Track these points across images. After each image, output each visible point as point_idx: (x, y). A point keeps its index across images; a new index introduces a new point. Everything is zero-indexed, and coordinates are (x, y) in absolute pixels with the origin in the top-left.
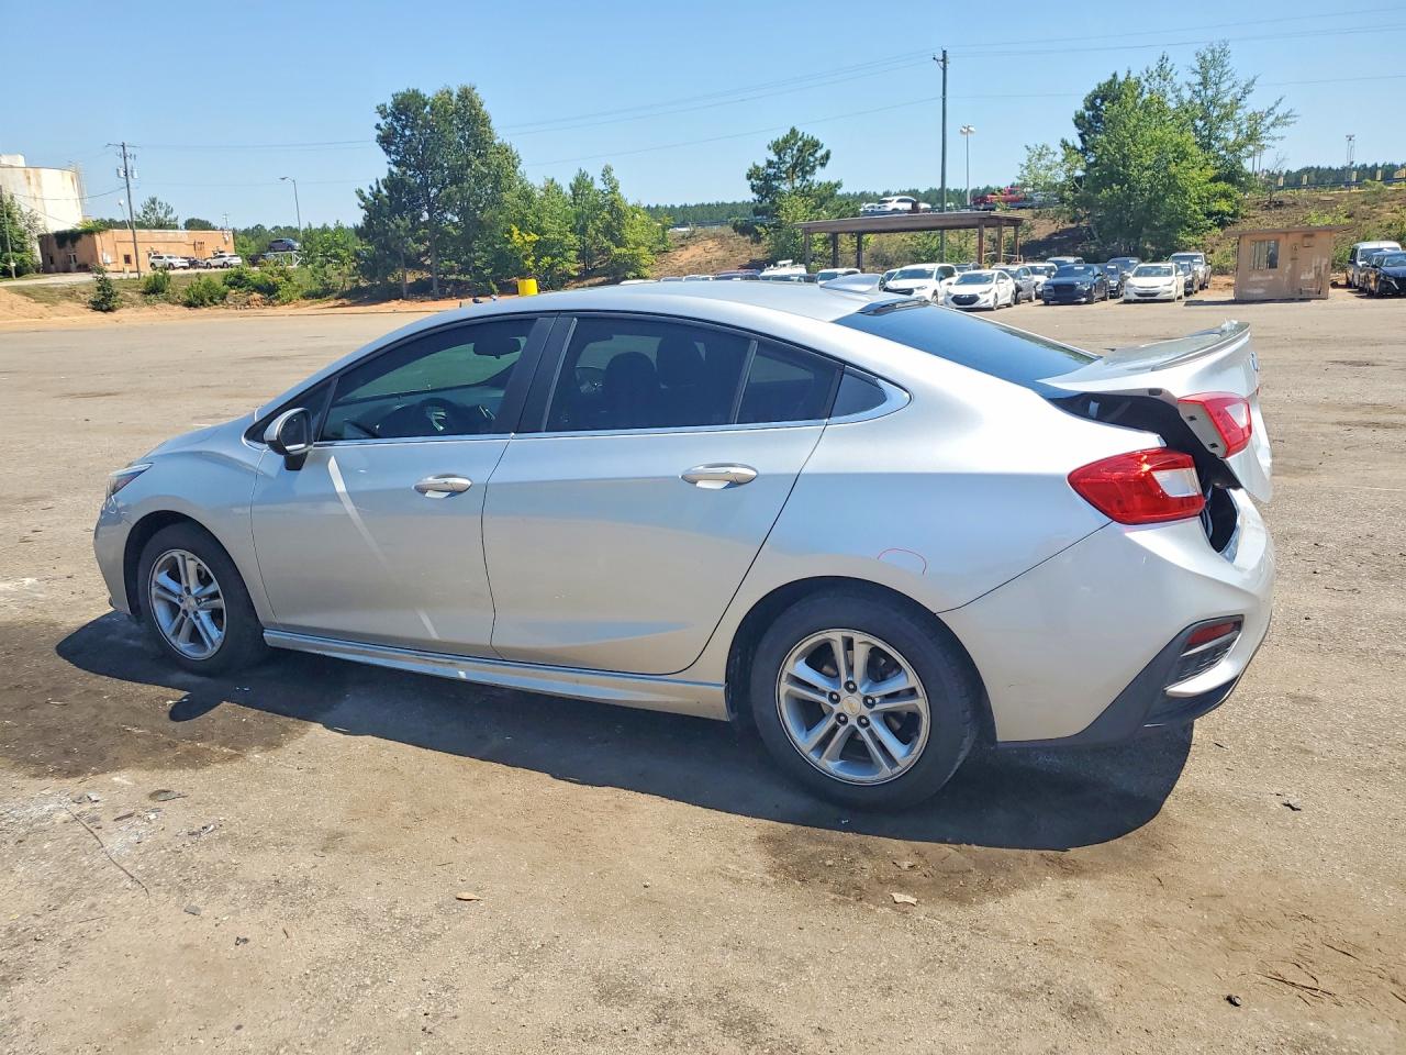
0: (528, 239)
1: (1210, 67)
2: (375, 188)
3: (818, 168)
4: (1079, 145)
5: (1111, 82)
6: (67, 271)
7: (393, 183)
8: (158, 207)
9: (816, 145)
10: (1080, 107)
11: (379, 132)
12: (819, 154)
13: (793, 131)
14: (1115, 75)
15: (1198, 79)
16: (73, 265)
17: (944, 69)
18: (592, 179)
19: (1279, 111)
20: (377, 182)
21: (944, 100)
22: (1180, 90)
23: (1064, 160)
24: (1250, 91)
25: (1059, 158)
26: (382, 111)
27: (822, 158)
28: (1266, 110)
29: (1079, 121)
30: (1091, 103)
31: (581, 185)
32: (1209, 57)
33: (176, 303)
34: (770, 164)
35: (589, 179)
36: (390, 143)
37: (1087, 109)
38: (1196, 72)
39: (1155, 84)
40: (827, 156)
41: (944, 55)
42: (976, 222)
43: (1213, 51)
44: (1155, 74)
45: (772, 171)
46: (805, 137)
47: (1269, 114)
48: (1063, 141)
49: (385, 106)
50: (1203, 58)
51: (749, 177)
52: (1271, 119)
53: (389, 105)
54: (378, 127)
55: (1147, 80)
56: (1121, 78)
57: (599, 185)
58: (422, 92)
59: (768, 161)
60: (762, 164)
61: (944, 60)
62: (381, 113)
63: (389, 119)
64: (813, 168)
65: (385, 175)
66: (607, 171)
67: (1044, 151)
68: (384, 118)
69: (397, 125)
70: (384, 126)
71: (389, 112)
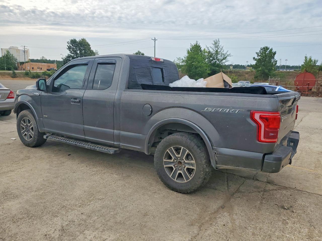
1: (216, 44)
2: (66, 57)
7: (69, 57)
11: (68, 47)
13: (139, 51)
14: (197, 44)
16: (22, 69)
17: (155, 41)
19: (228, 53)
24: (222, 49)
28: (225, 53)
29: (188, 52)
30: (191, 49)
33: (30, 77)
36: (70, 49)
43: (216, 41)
47: (226, 54)
52: (227, 55)
54: (68, 46)
58: (76, 40)
62: (68, 43)
63: (70, 44)
65: (67, 55)
67: (180, 59)
68: (68, 44)
69: (71, 46)
70: (69, 46)
71: (70, 43)
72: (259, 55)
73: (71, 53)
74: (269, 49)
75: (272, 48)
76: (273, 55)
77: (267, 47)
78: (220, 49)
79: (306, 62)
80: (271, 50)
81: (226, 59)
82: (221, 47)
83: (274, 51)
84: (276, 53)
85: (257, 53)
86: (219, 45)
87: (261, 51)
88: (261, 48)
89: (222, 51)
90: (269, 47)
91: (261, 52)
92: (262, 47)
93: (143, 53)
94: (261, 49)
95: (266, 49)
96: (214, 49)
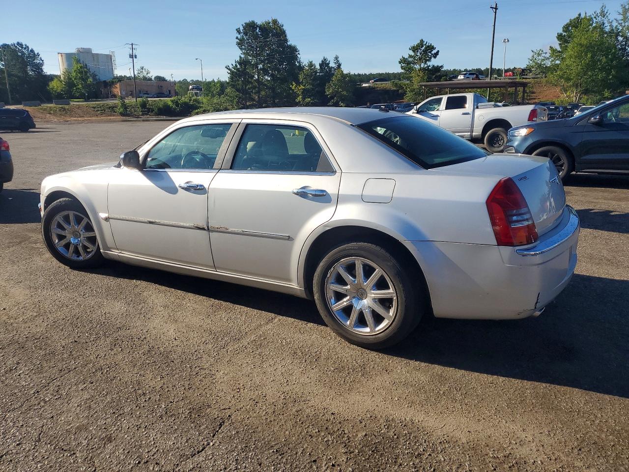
0: (300, 88)
2: (234, 65)
3: (433, 58)
4: (559, 49)
5: (577, 18)
6: (107, 97)
7: (243, 62)
8: (144, 71)
9: (433, 48)
10: (560, 31)
11: (238, 40)
12: (433, 52)
13: (422, 41)
14: (580, 15)
15: (621, 17)
16: (110, 96)
17: (496, 12)
18: (329, 62)
20: (236, 62)
22: (612, 22)
23: (550, 56)
25: (548, 55)
26: (238, 31)
27: (435, 54)
29: (560, 37)
30: (566, 28)
31: (324, 64)
34: (410, 56)
35: (328, 61)
36: (242, 45)
37: (564, 31)
38: (620, 14)
39: (599, 19)
40: (438, 51)
41: (496, 6)
42: (504, 85)
44: (599, 15)
45: (411, 59)
46: (428, 44)
48: (551, 47)
49: (239, 29)
50: (625, 7)
51: (400, 62)
53: (242, 28)
54: (237, 38)
55: (595, 17)
56: (583, 16)
57: (332, 65)
58: (256, 22)
59: (409, 55)
60: (406, 56)
61: (496, 9)
63: (242, 34)
64: (431, 58)
65: (238, 59)
66: (336, 58)
67: (541, 52)
68: (239, 34)
70: (240, 38)
71: (242, 31)
73: (244, 53)
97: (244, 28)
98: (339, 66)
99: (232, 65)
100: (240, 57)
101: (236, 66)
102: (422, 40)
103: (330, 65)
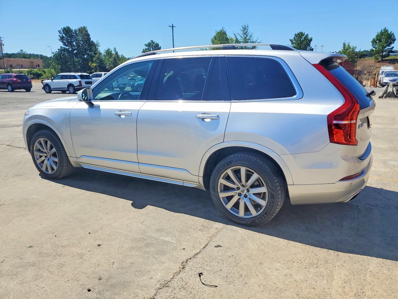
0: (93, 65)
1: (244, 29)
2: (58, 51)
7: (62, 50)
9: (157, 45)
10: (213, 38)
11: (60, 38)
20: (58, 50)
21: (173, 36)
24: (251, 36)
28: (255, 41)
32: (244, 27)
36: (64, 40)
40: (160, 47)
43: (245, 26)
49: (60, 30)
53: (61, 31)
54: (59, 36)
57: (113, 52)
58: (70, 28)
60: (144, 49)
61: (173, 26)
62: (59, 32)
63: (62, 34)
65: (59, 48)
66: (115, 48)
68: (60, 34)
69: (64, 35)
70: (61, 36)
71: (62, 32)
72: (294, 42)
73: (64, 45)
74: (304, 35)
75: (308, 34)
76: (308, 42)
77: (302, 33)
78: (249, 36)
79: (344, 49)
80: (307, 36)
81: (256, 48)
82: (251, 34)
83: (310, 37)
84: (312, 40)
85: (291, 40)
86: (247, 31)
87: (296, 37)
88: (295, 34)
89: (250, 39)
90: (304, 33)
91: (295, 39)
92: (297, 33)
93: (157, 43)
94: (295, 36)
95: (300, 35)
96: (242, 36)
97: (63, 31)
98: (117, 53)
99: (56, 51)
100: (61, 47)
101: (59, 52)
102: (152, 40)
103: (112, 52)
